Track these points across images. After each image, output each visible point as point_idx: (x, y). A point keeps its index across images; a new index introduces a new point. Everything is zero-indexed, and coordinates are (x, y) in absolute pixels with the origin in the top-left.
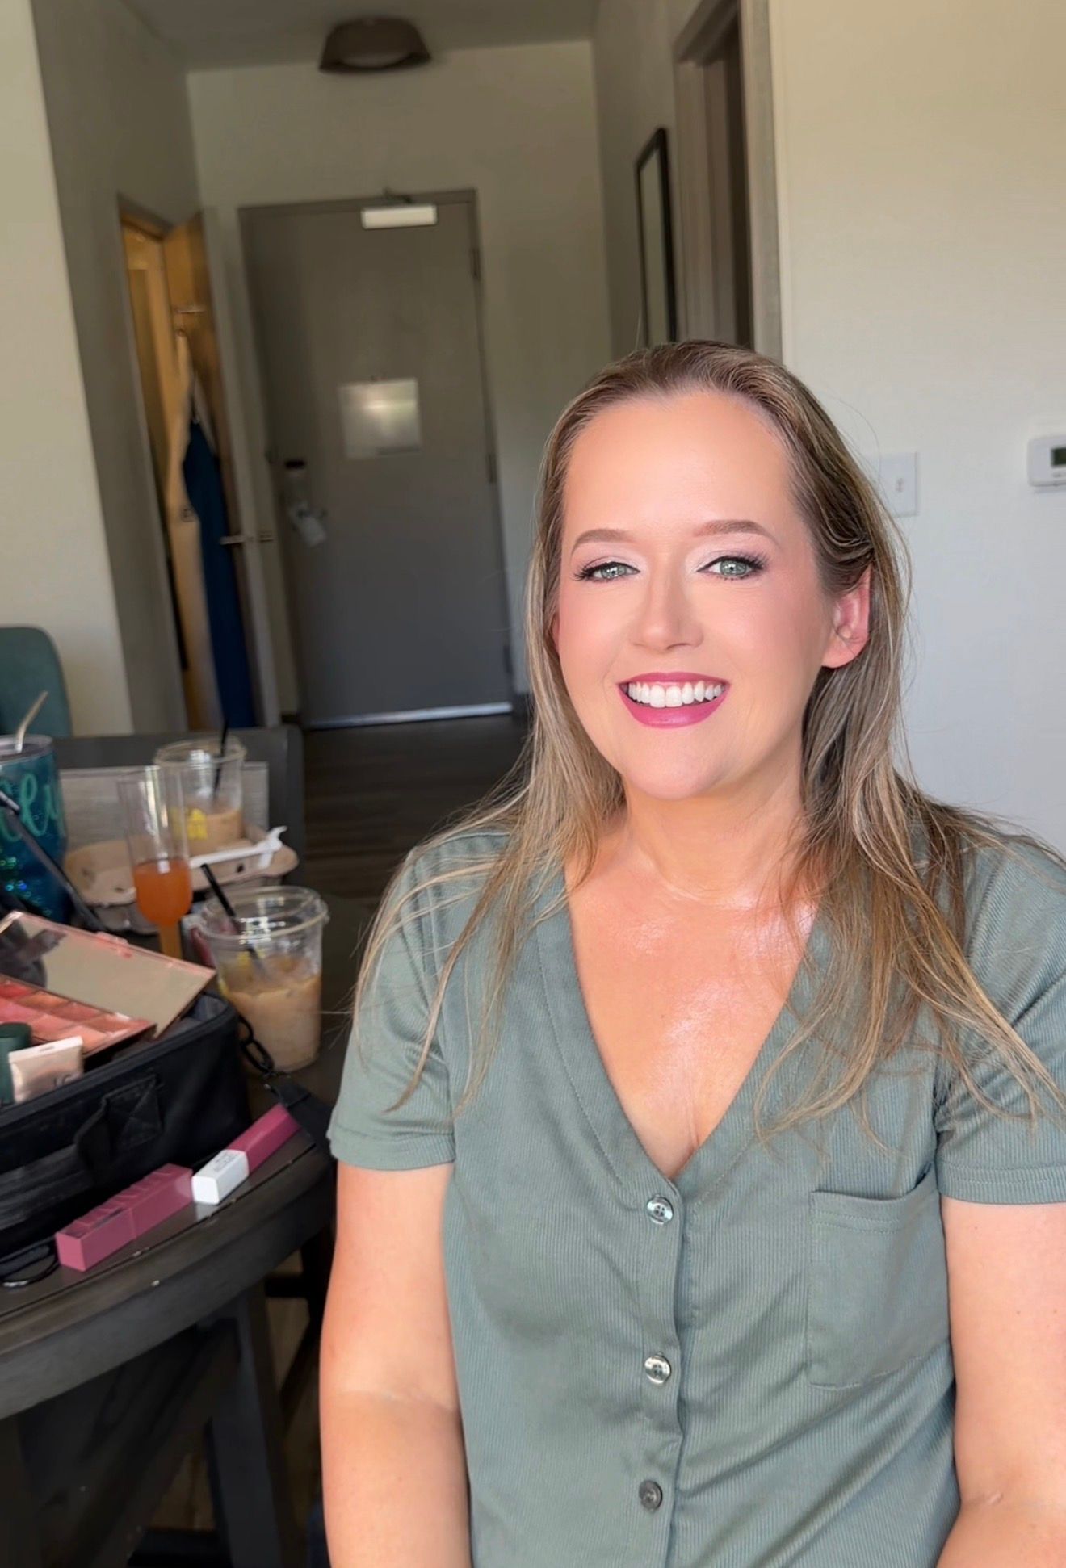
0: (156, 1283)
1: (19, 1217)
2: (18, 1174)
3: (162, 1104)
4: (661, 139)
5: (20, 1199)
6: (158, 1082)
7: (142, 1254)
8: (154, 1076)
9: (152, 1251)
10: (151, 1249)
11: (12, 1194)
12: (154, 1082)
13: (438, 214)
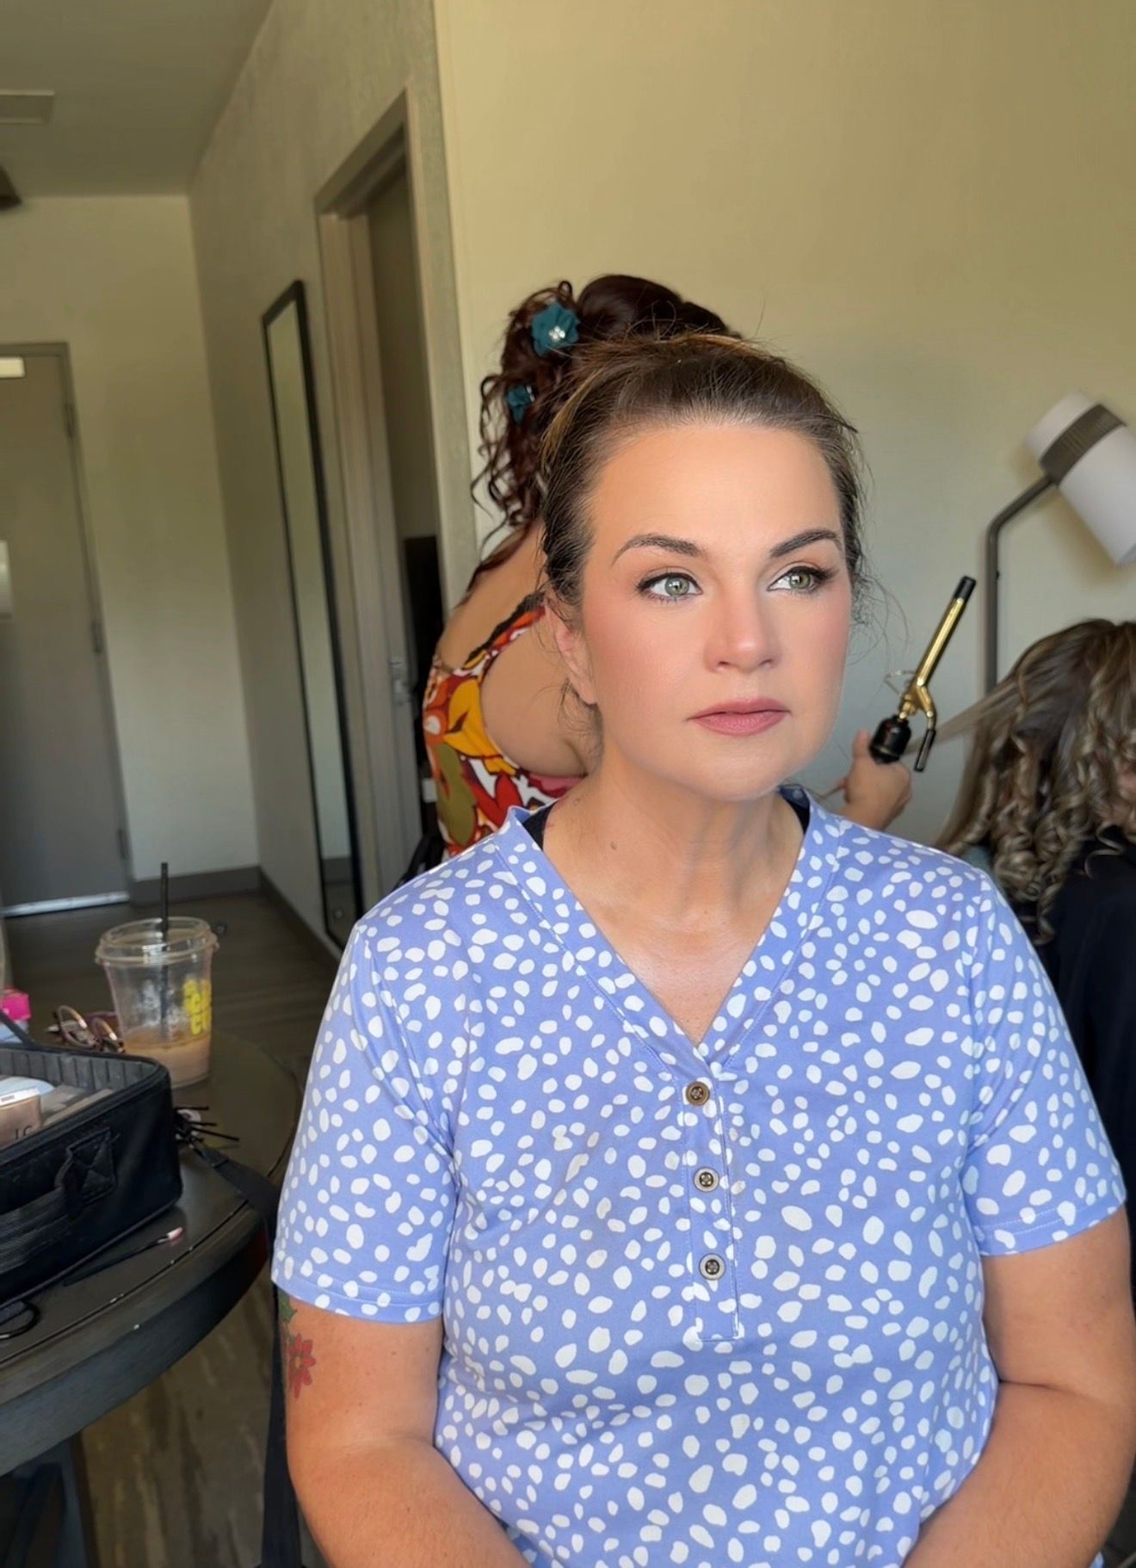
0: (137, 1326)
1: (17, 1261)
2: (14, 1215)
3: (117, 1155)
4: (297, 292)
5: (17, 1242)
6: (113, 1136)
7: (118, 1300)
8: (108, 1128)
9: (127, 1297)
10: (125, 1295)
11: (9, 1237)
12: (109, 1133)
13: (26, 366)
